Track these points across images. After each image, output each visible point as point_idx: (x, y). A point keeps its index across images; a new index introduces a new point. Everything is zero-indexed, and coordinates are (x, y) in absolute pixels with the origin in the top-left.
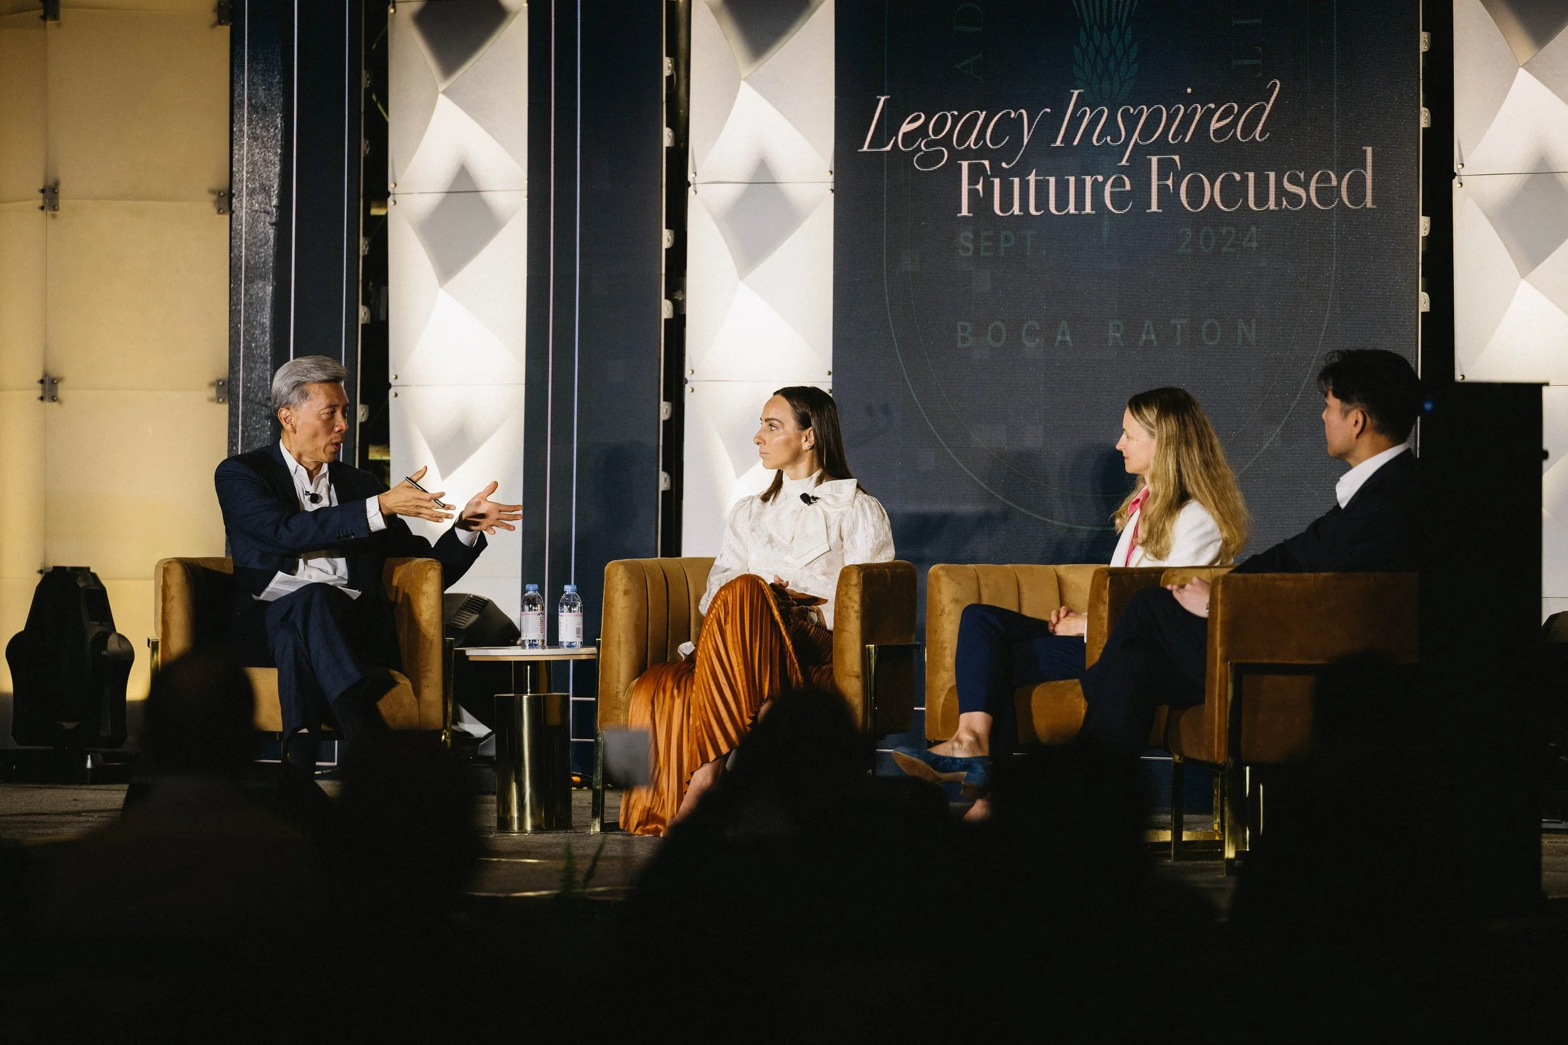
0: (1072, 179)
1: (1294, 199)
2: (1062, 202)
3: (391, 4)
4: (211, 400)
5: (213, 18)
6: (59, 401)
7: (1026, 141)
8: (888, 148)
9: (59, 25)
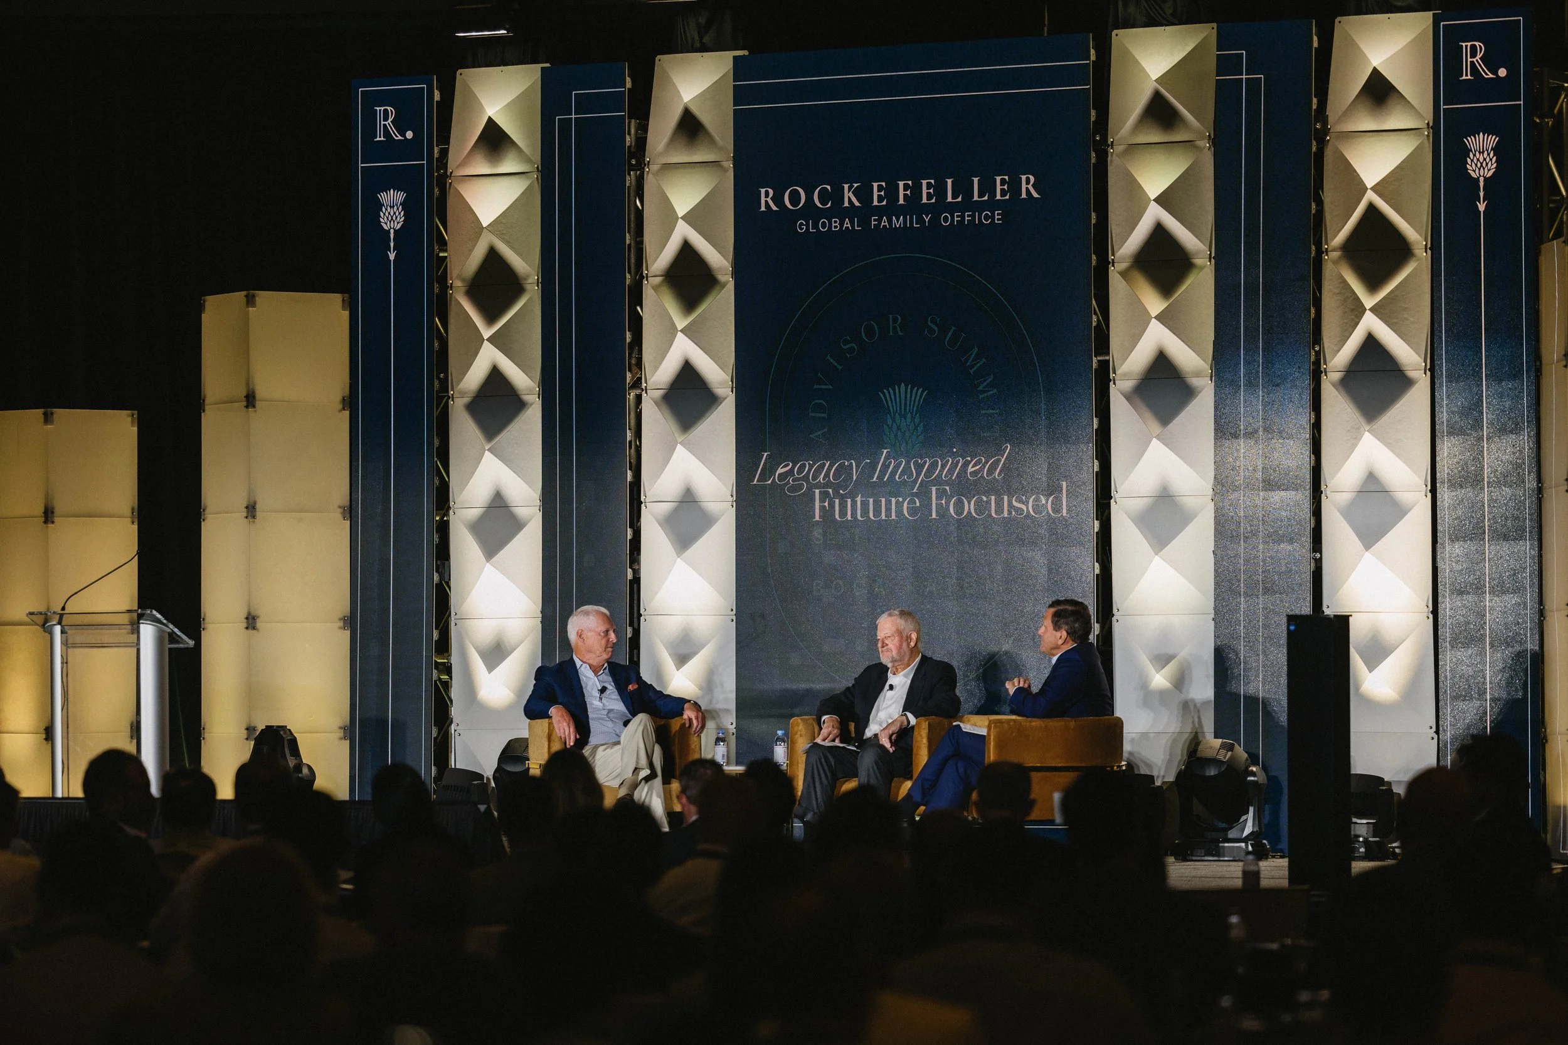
0: (883, 500)
1: (1018, 510)
2: (877, 512)
3: (451, 399)
4: (340, 628)
5: (341, 406)
6: (258, 630)
7: (855, 478)
8: (769, 482)
9: (255, 411)
